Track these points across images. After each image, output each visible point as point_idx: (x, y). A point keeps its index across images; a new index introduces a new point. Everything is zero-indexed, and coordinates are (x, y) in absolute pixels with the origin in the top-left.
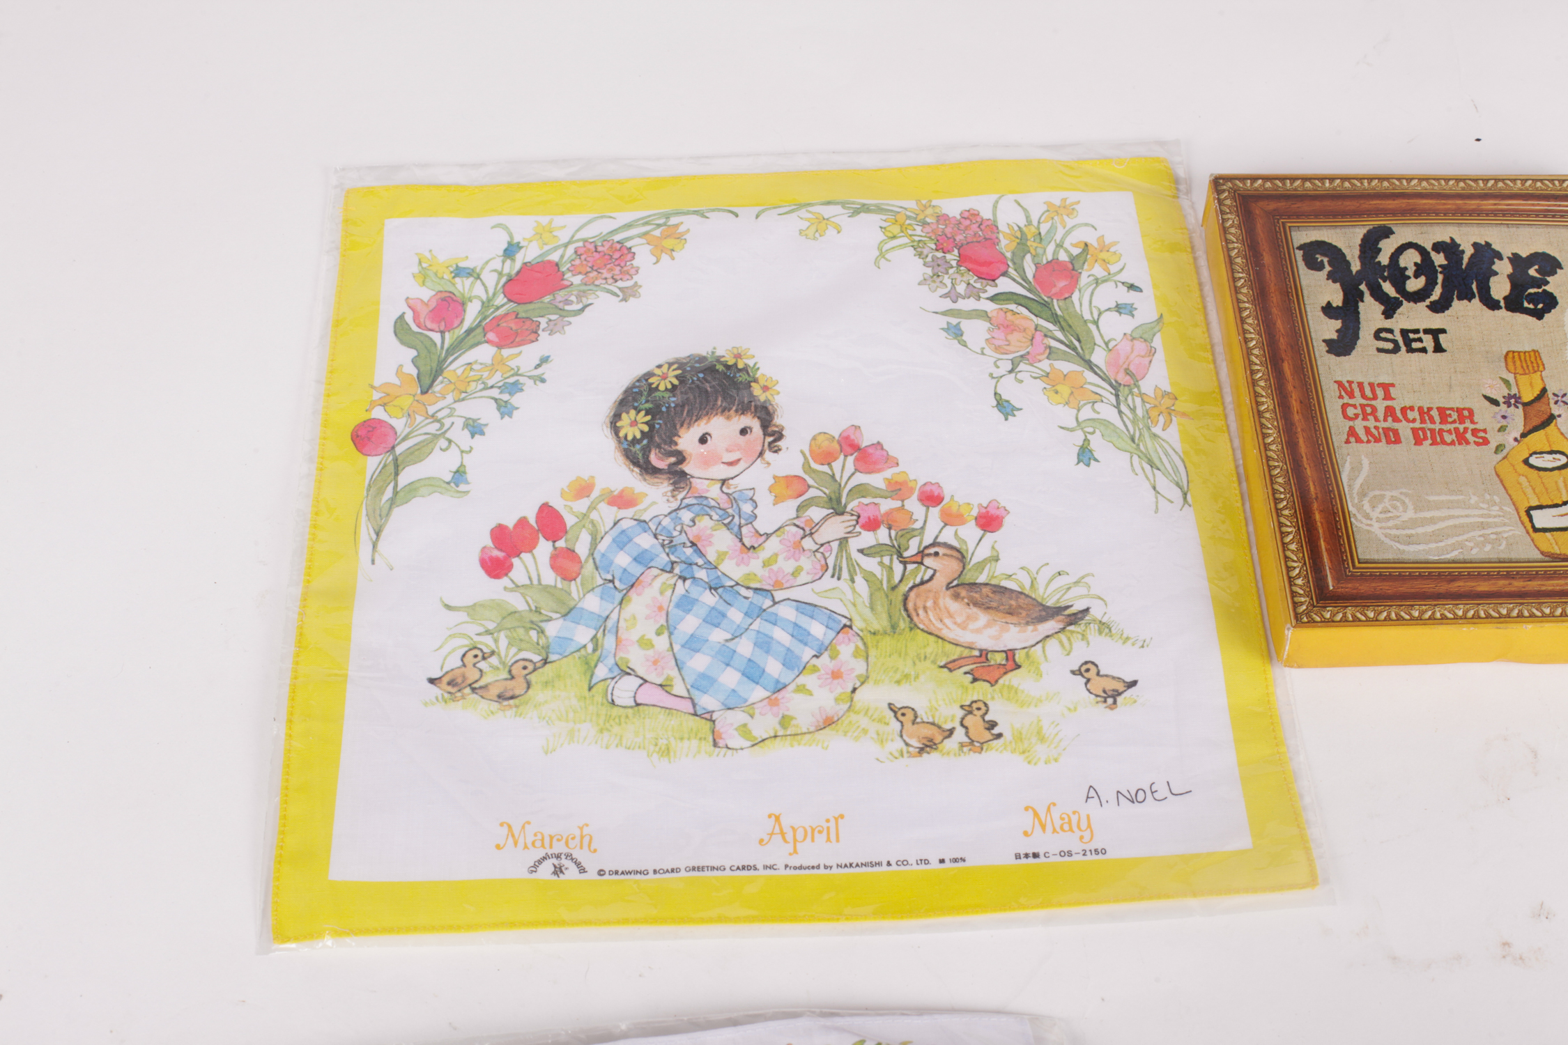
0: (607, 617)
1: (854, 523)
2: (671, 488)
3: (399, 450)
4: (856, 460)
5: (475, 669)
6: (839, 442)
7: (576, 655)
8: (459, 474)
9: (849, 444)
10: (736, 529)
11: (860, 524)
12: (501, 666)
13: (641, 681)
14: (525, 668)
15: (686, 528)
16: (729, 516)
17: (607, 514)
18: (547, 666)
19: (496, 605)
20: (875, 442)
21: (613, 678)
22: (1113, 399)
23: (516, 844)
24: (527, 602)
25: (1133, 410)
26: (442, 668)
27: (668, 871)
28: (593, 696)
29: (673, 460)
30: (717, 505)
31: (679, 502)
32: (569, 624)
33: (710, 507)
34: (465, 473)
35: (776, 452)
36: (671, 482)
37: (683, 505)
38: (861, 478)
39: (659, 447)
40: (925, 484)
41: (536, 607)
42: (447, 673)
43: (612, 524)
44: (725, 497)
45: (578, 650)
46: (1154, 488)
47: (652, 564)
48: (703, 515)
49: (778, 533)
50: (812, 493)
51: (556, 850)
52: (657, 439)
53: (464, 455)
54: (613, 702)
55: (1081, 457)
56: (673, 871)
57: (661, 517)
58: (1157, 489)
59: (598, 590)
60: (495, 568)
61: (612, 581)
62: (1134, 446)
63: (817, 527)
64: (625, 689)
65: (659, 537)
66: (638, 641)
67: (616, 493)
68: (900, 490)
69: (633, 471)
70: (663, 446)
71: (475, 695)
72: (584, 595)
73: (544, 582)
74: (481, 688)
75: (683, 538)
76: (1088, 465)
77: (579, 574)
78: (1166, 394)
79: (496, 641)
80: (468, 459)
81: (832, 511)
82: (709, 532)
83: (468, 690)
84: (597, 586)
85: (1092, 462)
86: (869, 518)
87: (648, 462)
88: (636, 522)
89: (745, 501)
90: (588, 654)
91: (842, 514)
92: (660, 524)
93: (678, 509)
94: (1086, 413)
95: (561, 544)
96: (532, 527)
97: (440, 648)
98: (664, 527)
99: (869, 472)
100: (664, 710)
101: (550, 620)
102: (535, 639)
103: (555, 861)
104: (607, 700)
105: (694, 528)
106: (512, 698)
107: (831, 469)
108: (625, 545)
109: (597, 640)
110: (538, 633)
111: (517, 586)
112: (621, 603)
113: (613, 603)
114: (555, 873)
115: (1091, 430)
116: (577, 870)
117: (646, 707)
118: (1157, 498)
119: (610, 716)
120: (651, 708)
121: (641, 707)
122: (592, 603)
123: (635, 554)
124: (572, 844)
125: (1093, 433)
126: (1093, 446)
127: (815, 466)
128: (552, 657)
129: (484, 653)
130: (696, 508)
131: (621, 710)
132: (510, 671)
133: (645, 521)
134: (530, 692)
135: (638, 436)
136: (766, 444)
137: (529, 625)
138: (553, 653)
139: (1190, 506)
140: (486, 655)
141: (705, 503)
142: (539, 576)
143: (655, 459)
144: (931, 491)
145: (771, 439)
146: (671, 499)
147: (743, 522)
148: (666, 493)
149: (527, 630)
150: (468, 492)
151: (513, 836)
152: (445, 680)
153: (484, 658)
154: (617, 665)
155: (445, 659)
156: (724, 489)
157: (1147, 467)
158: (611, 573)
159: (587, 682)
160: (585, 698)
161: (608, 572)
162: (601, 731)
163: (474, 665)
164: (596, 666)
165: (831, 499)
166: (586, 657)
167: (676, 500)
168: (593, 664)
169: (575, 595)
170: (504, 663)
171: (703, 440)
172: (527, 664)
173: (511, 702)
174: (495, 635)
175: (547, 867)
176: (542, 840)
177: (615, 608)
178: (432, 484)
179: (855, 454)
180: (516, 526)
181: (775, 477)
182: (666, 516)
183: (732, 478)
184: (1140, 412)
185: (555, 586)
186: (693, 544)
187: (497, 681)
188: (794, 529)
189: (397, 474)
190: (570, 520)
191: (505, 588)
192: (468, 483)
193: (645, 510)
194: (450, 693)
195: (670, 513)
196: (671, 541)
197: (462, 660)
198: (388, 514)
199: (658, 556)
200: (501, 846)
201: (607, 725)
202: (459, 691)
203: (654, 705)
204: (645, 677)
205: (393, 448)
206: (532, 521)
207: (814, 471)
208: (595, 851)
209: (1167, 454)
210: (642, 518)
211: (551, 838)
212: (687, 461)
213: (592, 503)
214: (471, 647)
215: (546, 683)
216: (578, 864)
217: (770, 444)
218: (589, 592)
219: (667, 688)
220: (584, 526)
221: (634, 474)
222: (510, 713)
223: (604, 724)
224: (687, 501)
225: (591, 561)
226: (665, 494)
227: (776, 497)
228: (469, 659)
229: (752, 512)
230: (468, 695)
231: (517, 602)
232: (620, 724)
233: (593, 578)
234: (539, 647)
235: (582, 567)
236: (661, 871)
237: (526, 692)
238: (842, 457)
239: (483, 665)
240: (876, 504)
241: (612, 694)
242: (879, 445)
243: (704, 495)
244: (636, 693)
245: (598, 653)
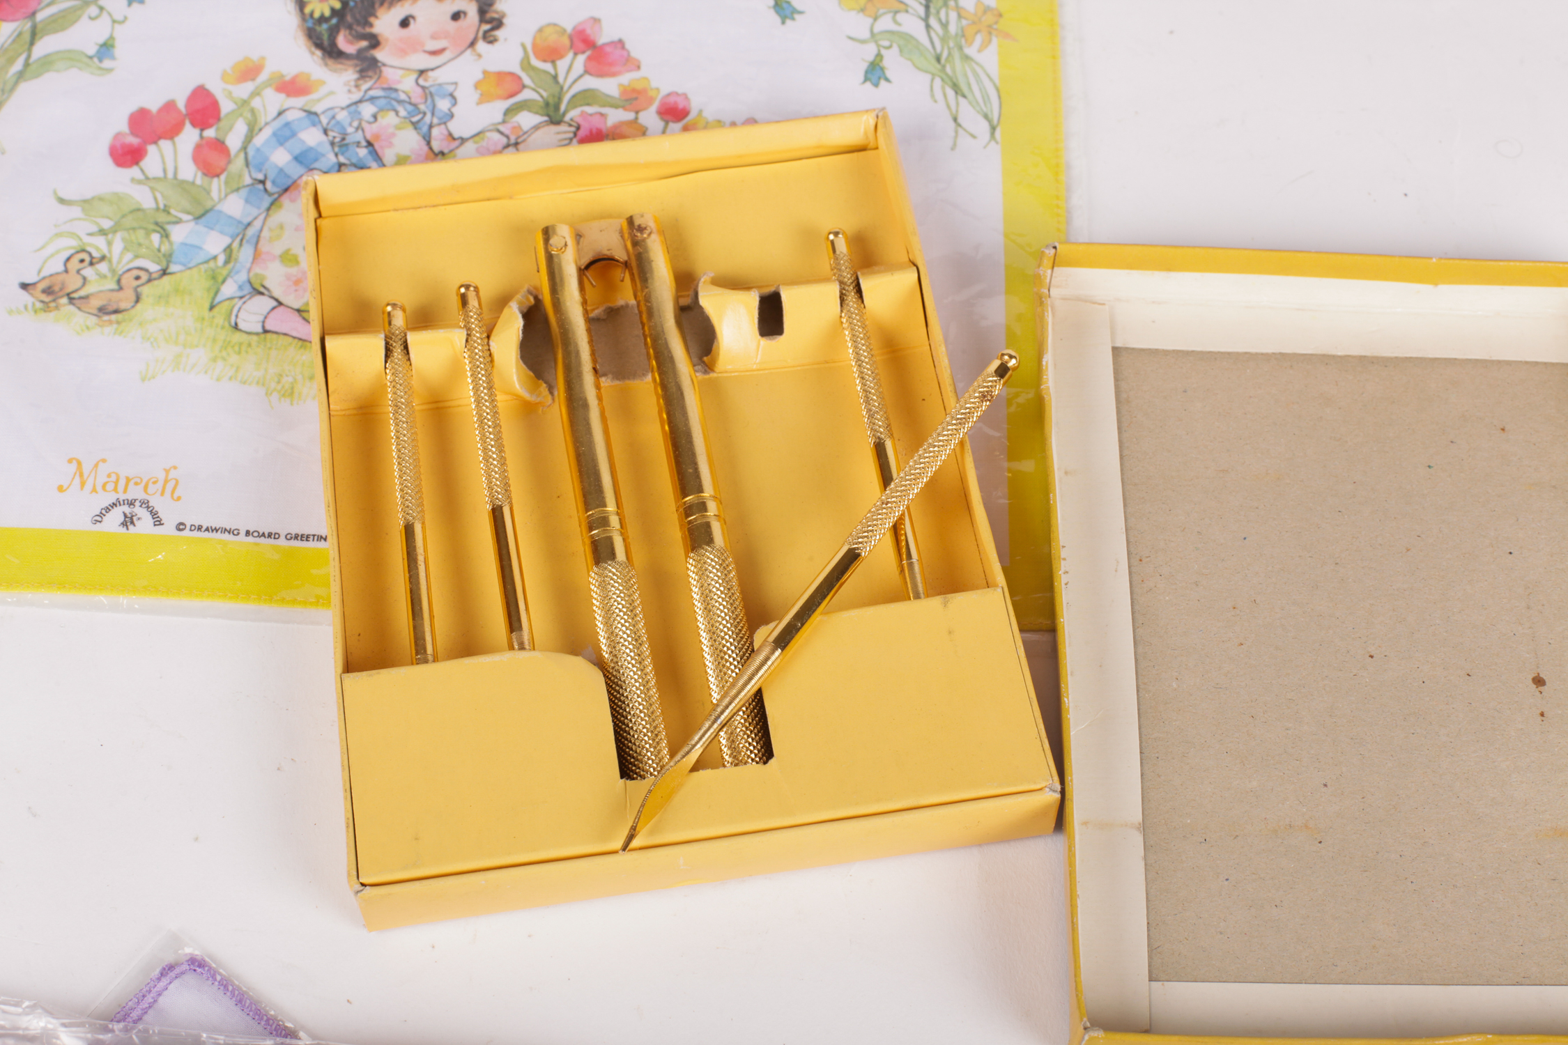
0: (249, 224)
1: (571, 135)
2: (356, 76)
3: (40, 16)
4: (589, 58)
5: (79, 277)
6: (571, 38)
7: (203, 267)
8: (106, 48)
9: (583, 40)
10: (425, 129)
11: (578, 137)
12: (109, 275)
13: (275, 303)
14: (138, 278)
15: (364, 125)
16: (420, 113)
17: (272, 101)
18: (166, 278)
19: (117, 199)
20: (615, 38)
21: (241, 298)
22: (921, 11)
23: (83, 484)
24: (155, 199)
25: (945, 26)
26: (39, 272)
27: (263, 535)
28: (213, 317)
29: (364, 44)
30: (407, 99)
31: (361, 94)
32: (201, 228)
33: (400, 102)
34: (113, 46)
35: (491, 42)
36: (358, 69)
37: (367, 97)
38: (590, 82)
39: (350, 27)
40: (669, 95)
41: (165, 206)
42: (44, 278)
43: (275, 113)
44: (419, 90)
45: (207, 262)
46: (955, 120)
47: (316, 165)
48: (388, 110)
49: (476, 139)
50: (527, 94)
51: (130, 497)
52: (349, 18)
53: (116, 26)
54: (236, 327)
55: (869, 76)
56: (270, 535)
57: (337, 110)
58: (960, 120)
59: (244, 192)
60: (127, 155)
61: (263, 182)
62: (938, 66)
63: (525, 136)
64: (253, 313)
65: (331, 134)
66: (281, 256)
67: (288, 78)
68: (636, 99)
69: (313, 54)
70: (355, 27)
71: (71, 308)
72: (226, 196)
73: (181, 176)
74: (81, 298)
75: (359, 136)
76: (876, 85)
77: (223, 170)
78: (987, 9)
79: (109, 244)
80: (119, 31)
81: (546, 118)
82: (391, 130)
83: (64, 300)
84: (244, 187)
85: (883, 82)
86: (591, 131)
87: (333, 44)
88: (304, 114)
89: (443, 96)
90: (217, 267)
91: (558, 123)
92: (333, 117)
93: (360, 101)
94: (885, 23)
95: (210, 133)
96: (179, 111)
97: (42, 248)
98: (338, 123)
99: (601, 74)
100: (296, 341)
101: (178, 221)
102: (156, 244)
103: (126, 509)
104: (230, 323)
105: (374, 126)
106: (116, 312)
107: (555, 67)
108: (287, 139)
109: (231, 251)
110: (162, 236)
111: (147, 178)
112: (268, 209)
113: (259, 208)
114: (124, 524)
115: (886, 43)
116: (152, 521)
117: (274, 336)
118: (956, 132)
119: (230, 342)
120: (282, 337)
121: (269, 335)
122: (235, 206)
123: (297, 152)
124: (151, 489)
125: (890, 47)
126: (886, 63)
127: (535, 62)
128: (173, 268)
129: (92, 257)
130: (382, 102)
131: (245, 336)
132: (119, 281)
133: (316, 114)
134: (139, 306)
135: (327, 13)
136: (481, 34)
137: (152, 227)
138: (176, 263)
139: (997, 143)
140: (94, 261)
141: (394, 95)
142: (176, 169)
143: (342, 42)
144: (676, 103)
145: (486, 27)
146: (354, 89)
147: (435, 121)
148: (349, 81)
149: (148, 233)
150: (110, 70)
151: (81, 475)
152: (41, 286)
153: (91, 264)
154: (250, 283)
155: (45, 262)
156: (421, 82)
157: (950, 93)
158: (264, 172)
159: (210, 300)
160: (203, 319)
161: (260, 171)
162: (214, 360)
163: (78, 272)
164: (224, 282)
165: (547, 104)
166: (213, 271)
167: (359, 90)
168: (220, 279)
169: (215, 194)
170: (113, 271)
171: (405, 23)
172: (142, 274)
173: (114, 317)
174: (110, 236)
175: (116, 515)
176: (116, 483)
177: (260, 215)
178: (71, 58)
179: (588, 53)
180: (161, 110)
181: (485, 72)
182: (343, 109)
183: (432, 70)
184: (953, 28)
185: (193, 183)
186: (370, 144)
187: (101, 292)
188: (496, 136)
189: (32, 43)
190: (226, 106)
191: (133, 180)
192: (113, 58)
193: (319, 100)
194: (42, 302)
195: (349, 106)
196: (343, 139)
197: (65, 264)
198: (12, 89)
199: (323, 155)
200: (64, 488)
201: (224, 354)
202: (54, 301)
203: (285, 334)
204: (282, 299)
205: (34, 14)
206: (181, 105)
207: (534, 69)
208: (179, 498)
209: (978, 80)
210: (314, 109)
211: (128, 480)
212: (381, 47)
213: (257, 88)
214: (79, 249)
215: (160, 297)
216: (154, 514)
217: (486, 32)
218: (233, 191)
219: (305, 315)
220: (241, 115)
221: (315, 58)
222: (109, 329)
223: (220, 351)
224: (372, 93)
225: (242, 155)
226: (346, 84)
227: (481, 95)
228: (74, 265)
229: (449, 110)
230: (64, 305)
231: (144, 198)
232: (239, 353)
233: (240, 176)
234: (160, 255)
235: (229, 162)
236: (256, 534)
237: (133, 307)
238: (570, 55)
239: (88, 272)
240: (602, 115)
241: (237, 316)
242: (620, 43)
243: (394, 86)
244: (266, 317)
245: (230, 266)
